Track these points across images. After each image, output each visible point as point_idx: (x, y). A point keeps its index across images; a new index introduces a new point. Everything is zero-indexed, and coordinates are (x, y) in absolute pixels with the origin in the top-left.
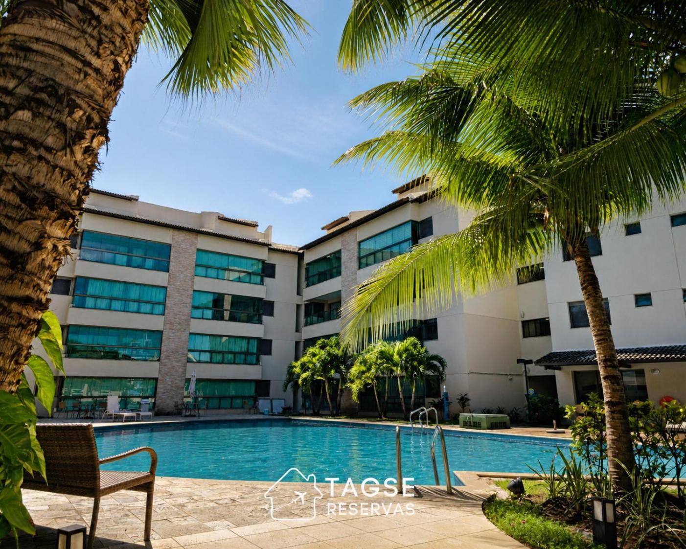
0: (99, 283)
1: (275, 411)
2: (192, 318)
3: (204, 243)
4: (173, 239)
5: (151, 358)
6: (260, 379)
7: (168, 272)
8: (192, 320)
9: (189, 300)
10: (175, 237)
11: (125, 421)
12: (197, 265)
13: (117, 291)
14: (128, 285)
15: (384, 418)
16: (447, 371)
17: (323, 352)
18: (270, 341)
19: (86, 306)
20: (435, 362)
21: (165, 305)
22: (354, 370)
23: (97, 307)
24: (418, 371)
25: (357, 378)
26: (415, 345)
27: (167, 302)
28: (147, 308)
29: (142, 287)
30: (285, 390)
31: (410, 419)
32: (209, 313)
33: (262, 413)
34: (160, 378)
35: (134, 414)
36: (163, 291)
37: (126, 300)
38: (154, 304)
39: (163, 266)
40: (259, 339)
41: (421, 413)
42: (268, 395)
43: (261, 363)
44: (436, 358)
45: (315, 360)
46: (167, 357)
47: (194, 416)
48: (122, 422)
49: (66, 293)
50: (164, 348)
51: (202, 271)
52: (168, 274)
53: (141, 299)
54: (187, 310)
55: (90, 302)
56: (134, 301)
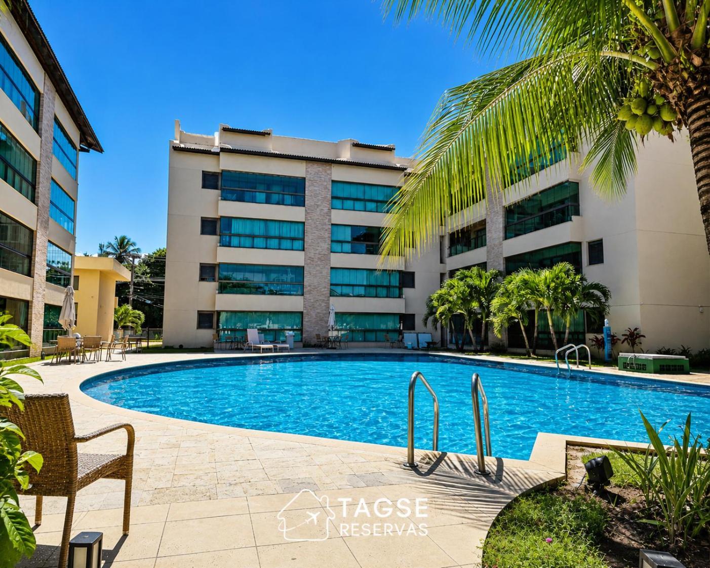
0: (240, 222)
1: (421, 346)
2: (331, 252)
3: (339, 174)
4: (307, 171)
5: (295, 293)
6: (404, 312)
7: (304, 206)
8: (332, 254)
9: (327, 235)
10: (309, 170)
11: (263, 353)
12: (333, 198)
13: (259, 229)
14: (268, 222)
15: (532, 356)
16: (610, 302)
17: (462, 283)
18: (413, 274)
19: (232, 245)
20: (596, 292)
21: (304, 240)
22: (496, 303)
23: (242, 245)
24: (572, 302)
25: (499, 311)
26: (567, 273)
27: (306, 238)
28: (286, 244)
29: (281, 224)
30: (426, 324)
31: (556, 357)
32: (347, 247)
33: (406, 348)
34: (305, 311)
35: (271, 346)
36: (301, 226)
37: (267, 237)
38: (293, 239)
39: (299, 201)
40: (400, 272)
41: (568, 352)
42: (413, 329)
43: (404, 296)
44: (596, 286)
45: (452, 292)
46: (310, 292)
47: (335, 348)
48: (260, 353)
49: (214, 233)
50: (306, 283)
51: (338, 203)
52: (303, 208)
53: (281, 235)
54: (326, 245)
55: (235, 241)
56: (275, 237)
